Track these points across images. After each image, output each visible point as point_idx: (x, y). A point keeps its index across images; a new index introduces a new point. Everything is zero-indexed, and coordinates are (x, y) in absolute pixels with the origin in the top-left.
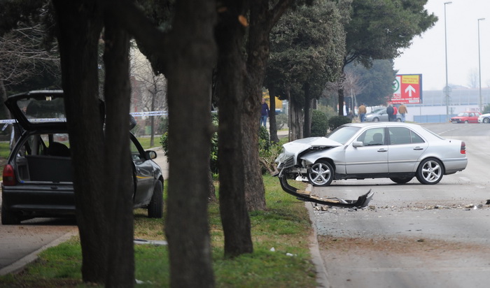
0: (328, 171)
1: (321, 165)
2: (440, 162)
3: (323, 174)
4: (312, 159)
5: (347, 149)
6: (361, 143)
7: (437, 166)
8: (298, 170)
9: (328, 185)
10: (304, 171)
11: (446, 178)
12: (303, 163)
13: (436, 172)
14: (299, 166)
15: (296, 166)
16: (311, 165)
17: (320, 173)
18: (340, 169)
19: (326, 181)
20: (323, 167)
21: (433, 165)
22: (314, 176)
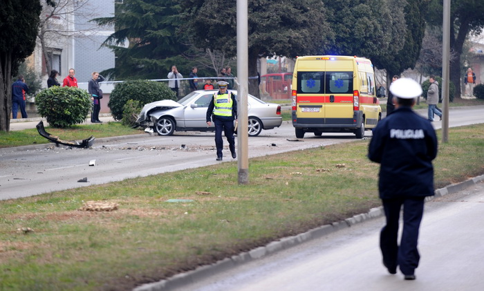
0: (170, 125)
1: (165, 121)
2: (260, 120)
3: (167, 127)
4: (157, 116)
5: (186, 110)
6: (196, 105)
7: (257, 123)
8: (147, 124)
9: (171, 135)
10: (152, 124)
11: (264, 132)
12: (151, 119)
13: (257, 127)
14: (149, 121)
15: (146, 121)
16: (157, 121)
17: (165, 126)
18: (180, 123)
19: (169, 132)
20: (167, 122)
21: (254, 122)
22: (160, 128)
